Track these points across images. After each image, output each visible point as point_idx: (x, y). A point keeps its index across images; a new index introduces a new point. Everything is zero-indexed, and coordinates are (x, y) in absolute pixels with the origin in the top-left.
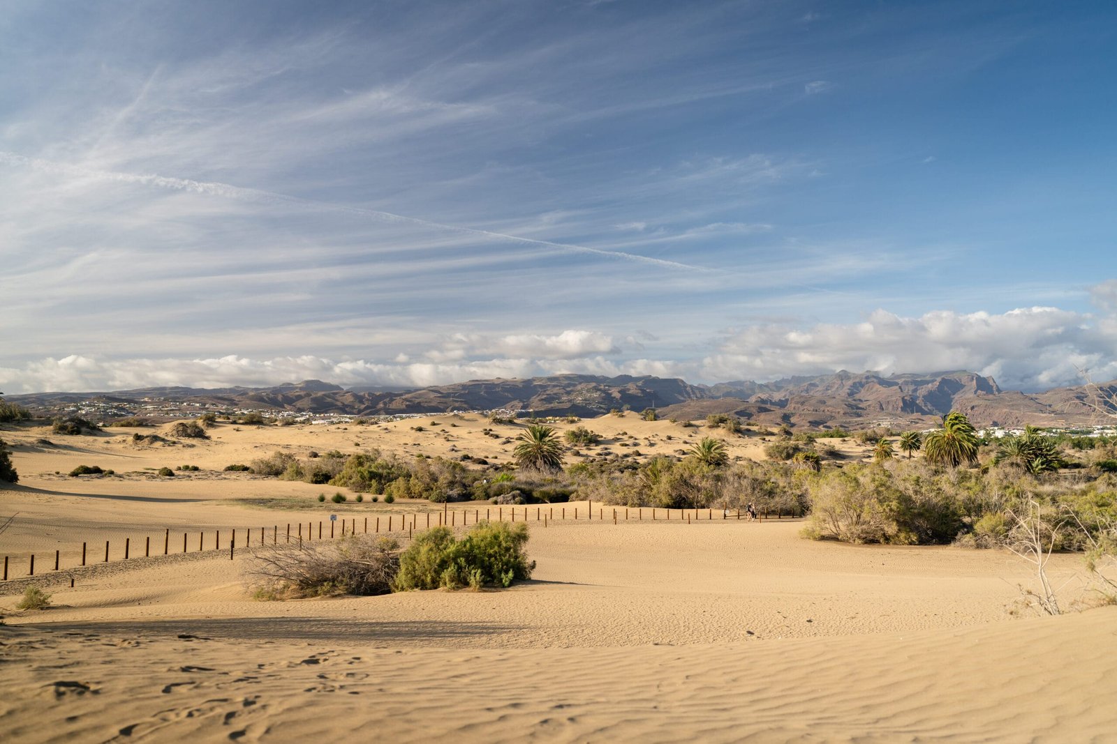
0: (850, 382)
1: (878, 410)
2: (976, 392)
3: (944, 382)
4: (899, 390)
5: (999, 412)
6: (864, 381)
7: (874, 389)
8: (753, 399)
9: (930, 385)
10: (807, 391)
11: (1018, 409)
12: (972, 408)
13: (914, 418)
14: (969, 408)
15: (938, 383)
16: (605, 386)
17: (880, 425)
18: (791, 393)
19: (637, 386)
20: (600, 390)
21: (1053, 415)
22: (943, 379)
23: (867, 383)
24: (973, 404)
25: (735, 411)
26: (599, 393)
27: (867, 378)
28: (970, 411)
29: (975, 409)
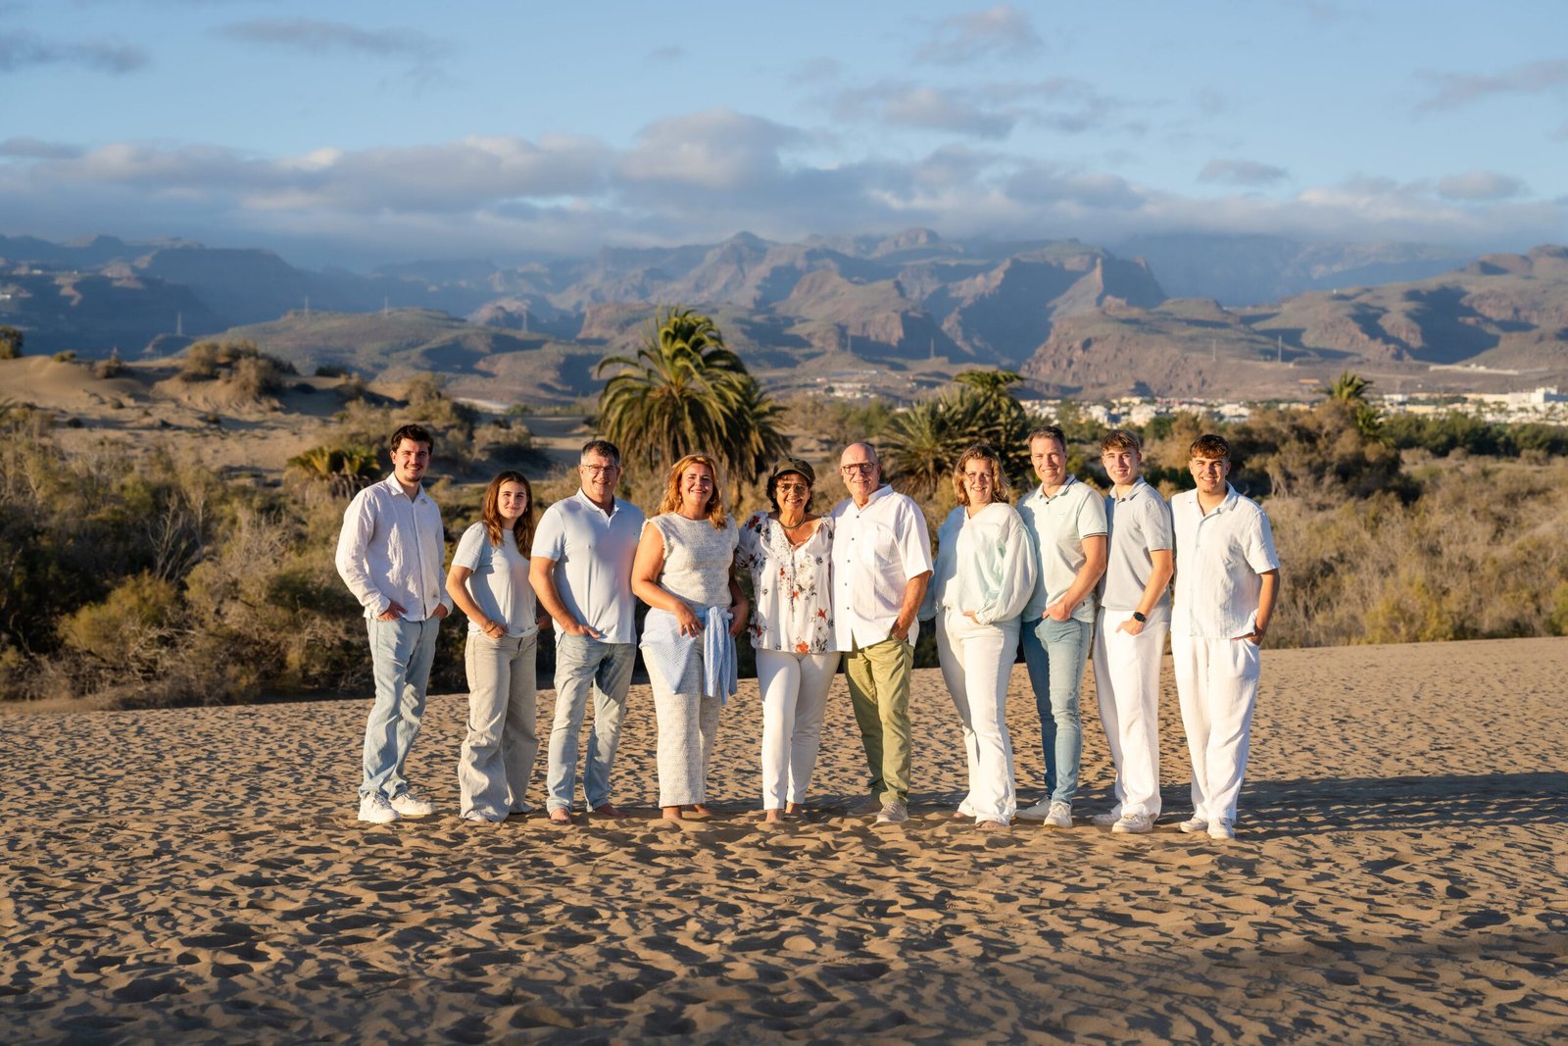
0: (763, 270)
1: (834, 347)
2: (1100, 300)
3: (1017, 272)
4: (896, 292)
5: (1154, 358)
6: (800, 264)
7: (827, 289)
8: (484, 314)
9: (980, 279)
10: (643, 292)
11: (1206, 350)
12: (1086, 345)
13: (928, 370)
14: (1077, 344)
15: (1002, 275)
16: (33, 267)
17: (832, 390)
18: (596, 296)
19: (134, 269)
20: (16, 279)
21: (1291, 365)
22: (1016, 263)
23: (810, 269)
24: (1088, 333)
25: (425, 347)
26: (12, 288)
27: (812, 255)
28: (1079, 353)
29: (1094, 347)
